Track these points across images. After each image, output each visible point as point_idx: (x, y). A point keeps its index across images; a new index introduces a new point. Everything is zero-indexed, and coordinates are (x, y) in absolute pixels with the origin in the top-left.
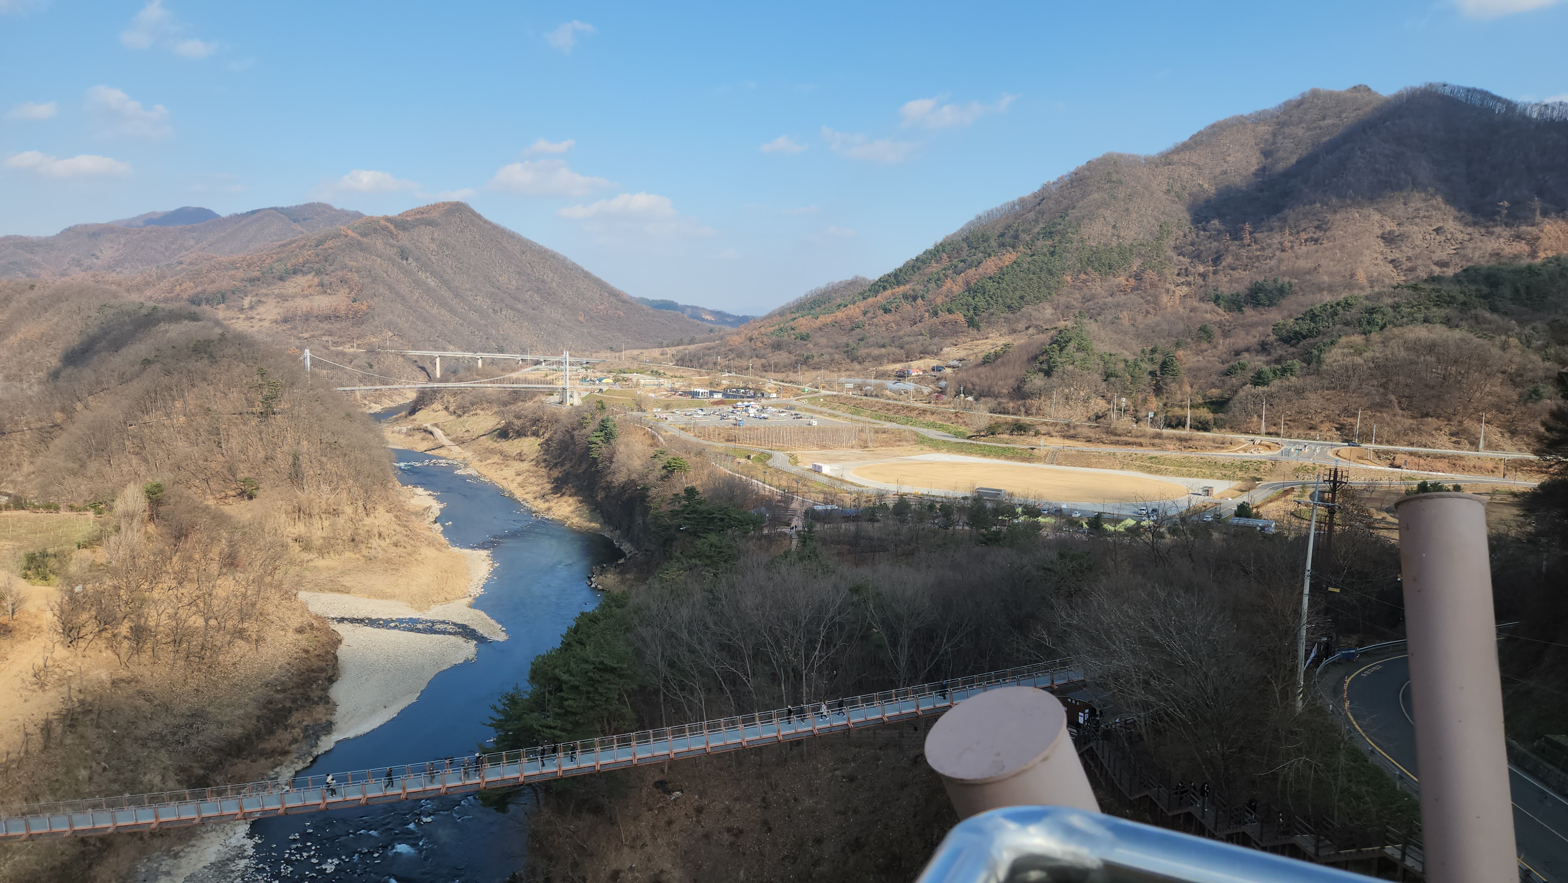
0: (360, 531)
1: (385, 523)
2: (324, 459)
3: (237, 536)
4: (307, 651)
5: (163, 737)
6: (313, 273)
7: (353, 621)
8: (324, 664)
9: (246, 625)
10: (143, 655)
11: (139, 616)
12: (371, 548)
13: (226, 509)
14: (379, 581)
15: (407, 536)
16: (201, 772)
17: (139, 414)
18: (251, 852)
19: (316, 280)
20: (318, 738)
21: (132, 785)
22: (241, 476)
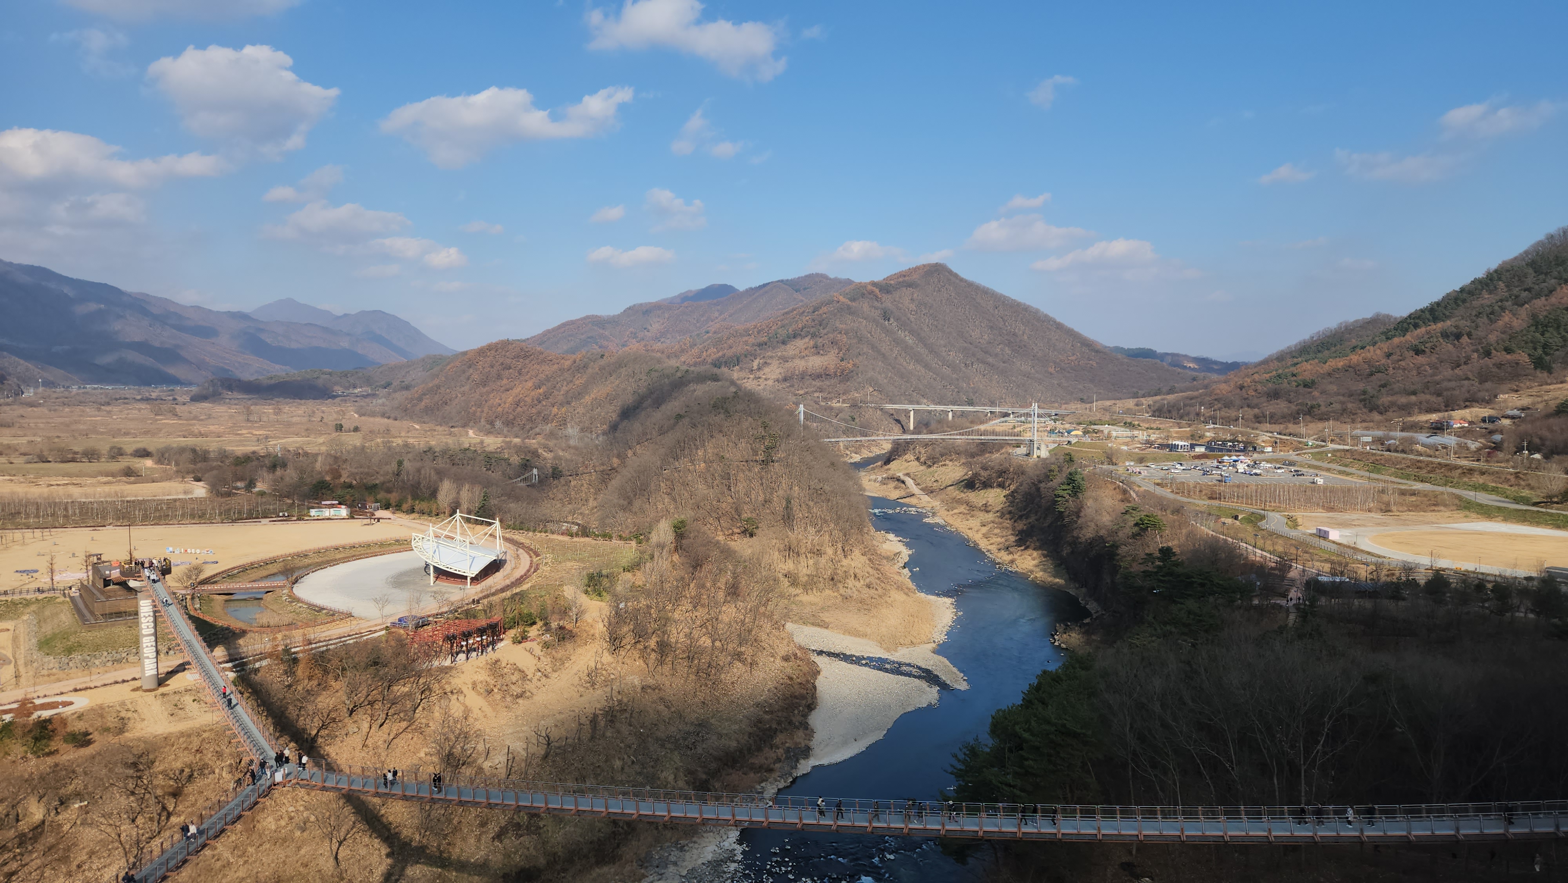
0: (839, 572)
1: (860, 566)
2: (811, 504)
3: (740, 570)
4: (791, 679)
5: (677, 740)
6: (810, 337)
7: (830, 654)
8: (805, 692)
9: (743, 649)
10: (665, 667)
11: (664, 633)
12: (847, 588)
13: (732, 544)
14: (854, 620)
15: (879, 578)
16: (704, 777)
17: (671, 460)
18: (739, 857)
19: (812, 343)
20: (797, 761)
21: (652, 780)
22: (744, 516)
